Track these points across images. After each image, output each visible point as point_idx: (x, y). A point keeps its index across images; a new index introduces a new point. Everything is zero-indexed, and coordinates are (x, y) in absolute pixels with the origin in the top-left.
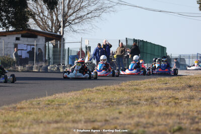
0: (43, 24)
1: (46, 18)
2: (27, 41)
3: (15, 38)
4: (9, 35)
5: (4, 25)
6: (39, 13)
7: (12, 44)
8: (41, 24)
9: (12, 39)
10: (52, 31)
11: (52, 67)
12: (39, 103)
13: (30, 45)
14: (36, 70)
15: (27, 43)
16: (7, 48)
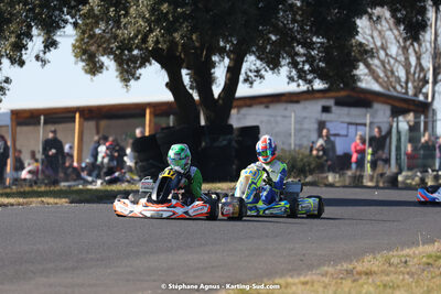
0: (386, 76)
1: (392, 61)
2: (348, 114)
3: (320, 108)
4: (306, 99)
5: (302, 75)
6: (378, 50)
7: (314, 120)
8: (382, 75)
9: (313, 110)
10: (407, 93)
11: (407, 177)
12: (406, 262)
13: (357, 124)
14: (370, 184)
15: (348, 120)
16: (301, 130)
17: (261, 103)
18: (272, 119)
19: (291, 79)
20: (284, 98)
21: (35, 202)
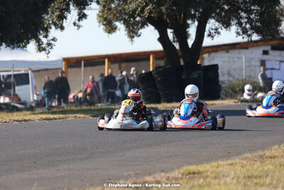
2: (280, 55)
3: (261, 52)
4: (253, 46)
5: (245, 31)
7: (257, 60)
9: (257, 53)
15: (280, 59)
16: (250, 66)
17: (224, 50)
18: (231, 60)
19: (238, 34)
20: (238, 46)
21: (71, 117)
